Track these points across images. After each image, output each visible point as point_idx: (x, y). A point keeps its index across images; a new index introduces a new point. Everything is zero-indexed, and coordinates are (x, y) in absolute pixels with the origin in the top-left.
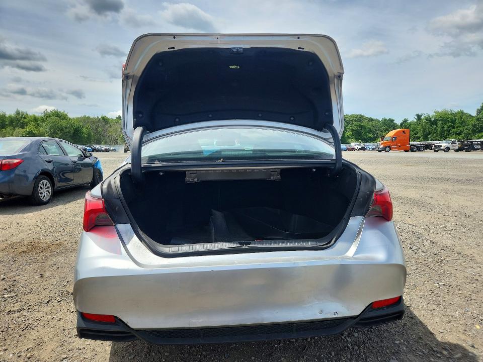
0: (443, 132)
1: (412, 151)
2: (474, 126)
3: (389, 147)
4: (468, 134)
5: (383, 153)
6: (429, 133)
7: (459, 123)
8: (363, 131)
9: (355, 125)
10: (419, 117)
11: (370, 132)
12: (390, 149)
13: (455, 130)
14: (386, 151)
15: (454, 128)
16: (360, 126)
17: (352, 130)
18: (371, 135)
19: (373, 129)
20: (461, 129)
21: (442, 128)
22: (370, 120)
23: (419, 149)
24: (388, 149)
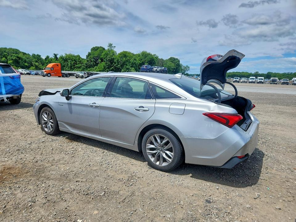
0: (71, 67)
1: (63, 77)
2: (86, 64)
3: (50, 74)
4: (84, 68)
5: (46, 78)
6: (64, 66)
7: (79, 62)
8: (20, 61)
9: (14, 56)
10: (56, 55)
11: (25, 62)
12: (51, 75)
13: (77, 65)
14: (48, 76)
15: (76, 64)
16: (18, 57)
17: (12, 59)
18: (26, 64)
19: (27, 60)
20: (80, 65)
21: (71, 64)
22: (24, 54)
23: (67, 76)
24: (49, 75)
